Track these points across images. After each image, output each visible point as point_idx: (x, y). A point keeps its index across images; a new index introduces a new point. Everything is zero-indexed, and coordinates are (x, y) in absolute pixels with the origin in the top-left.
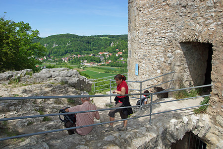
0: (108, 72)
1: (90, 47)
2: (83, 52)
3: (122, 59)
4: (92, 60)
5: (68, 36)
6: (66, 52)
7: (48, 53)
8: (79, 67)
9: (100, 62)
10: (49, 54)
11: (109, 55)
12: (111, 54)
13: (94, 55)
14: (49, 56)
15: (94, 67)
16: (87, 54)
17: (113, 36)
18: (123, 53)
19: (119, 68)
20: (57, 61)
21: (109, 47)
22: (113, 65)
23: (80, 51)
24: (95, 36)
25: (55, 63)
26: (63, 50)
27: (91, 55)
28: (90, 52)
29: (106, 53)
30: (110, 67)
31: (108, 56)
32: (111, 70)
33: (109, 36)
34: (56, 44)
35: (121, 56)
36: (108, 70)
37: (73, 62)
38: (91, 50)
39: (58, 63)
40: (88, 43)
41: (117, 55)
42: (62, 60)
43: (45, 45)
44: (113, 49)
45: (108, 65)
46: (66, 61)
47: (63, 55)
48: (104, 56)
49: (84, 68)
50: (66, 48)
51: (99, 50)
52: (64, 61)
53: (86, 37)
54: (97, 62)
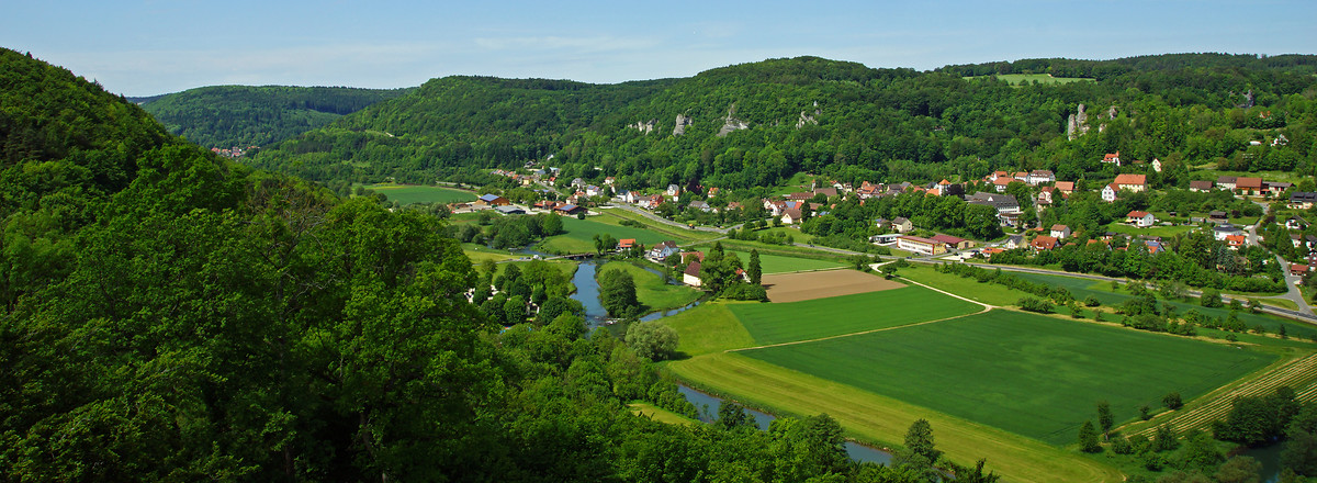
0: (1046, 310)
1: (939, 134)
2: (893, 165)
3: (1146, 221)
4: (945, 222)
5: (809, 70)
6: (793, 166)
7: (691, 168)
8: (861, 265)
9: (995, 233)
10: (699, 174)
11: (1056, 194)
12: (1066, 188)
13: (956, 190)
14: (694, 186)
15: (954, 269)
16: (914, 177)
17: (1085, 69)
18: (1153, 180)
19: (1123, 281)
20: (735, 218)
21: (1056, 142)
22: (1080, 258)
23: (875, 163)
24: (970, 70)
25: (724, 231)
26: (774, 155)
27: (939, 189)
28: (934, 168)
29: (1035, 180)
30: (1056, 272)
31: (1047, 196)
32: (1064, 295)
33: (1061, 67)
34: (741, 115)
35: (1138, 204)
36: (1045, 292)
37: (825, 228)
38: (938, 157)
39: (739, 228)
40: (924, 110)
41: (1108, 195)
42: (763, 213)
43: (679, 120)
44: (1084, 153)
45: (1045, 260)
46: (787, 220)
47: (771, 180)
48: (1020, 194)
49: (889, 272)
50: (791, 138)
51: (993, 153)
52: (778, 222)
53: (913, 74)
54: (977, 235)
